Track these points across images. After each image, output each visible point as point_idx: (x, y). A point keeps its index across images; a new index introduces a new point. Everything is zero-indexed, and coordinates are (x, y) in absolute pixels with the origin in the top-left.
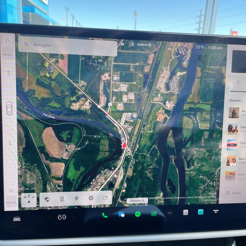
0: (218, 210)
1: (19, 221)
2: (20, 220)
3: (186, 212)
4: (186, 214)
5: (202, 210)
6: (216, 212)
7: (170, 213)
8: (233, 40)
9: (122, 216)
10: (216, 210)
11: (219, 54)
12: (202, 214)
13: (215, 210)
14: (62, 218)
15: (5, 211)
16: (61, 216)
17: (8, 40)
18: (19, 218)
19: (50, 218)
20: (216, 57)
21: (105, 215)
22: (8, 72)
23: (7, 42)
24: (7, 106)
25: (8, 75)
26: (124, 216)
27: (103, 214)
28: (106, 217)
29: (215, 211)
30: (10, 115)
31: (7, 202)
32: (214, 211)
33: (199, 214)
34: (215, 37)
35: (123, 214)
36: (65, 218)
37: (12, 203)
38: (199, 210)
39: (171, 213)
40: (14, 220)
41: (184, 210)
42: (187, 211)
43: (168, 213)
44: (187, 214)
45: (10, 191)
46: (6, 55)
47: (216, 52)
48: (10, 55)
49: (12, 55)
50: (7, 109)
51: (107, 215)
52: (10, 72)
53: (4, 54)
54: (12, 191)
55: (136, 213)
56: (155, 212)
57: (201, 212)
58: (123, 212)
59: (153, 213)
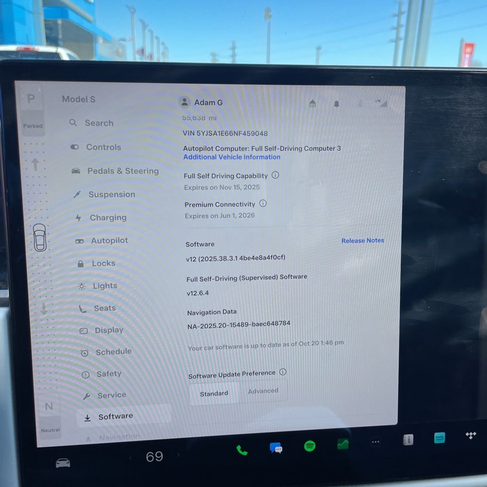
0: (475, 434)
1: (67, 467)
2: (69, 465)
3: (409, 439)
4: (409, 442)
5: (443, 434)
6: (471, 438)
7: (376, 442)
9: (276, 451)
10: (471, 434)
11: (474, 109)
12: (443, 441)
13: (469, 433)
14: (155, 458)
15: (38, 446)
16: (153, 454)
17: (31, 95)
18: (68, 461)
19: (130, 458)
20: (468, 115)
21: (242, 450)
22: (35, 161)
23: (31, 99)
24: (34, 232)
25: (36, 169)
26: (282, 450)
27: (239, 448)
28: (245, 453)
29: (469, 436)
30: (41, 251)
31: (42, 430)
32: (467, 434)
33: (436, 441)
34: (464, 74)
35: (279, 446)
36: (160, 458)
37: (52, 430)
38: (436, 434)
39: (378, 442)
40: (57, 466)
42: (412, 436)
43: (373, 442)
44: (412, 443)
45: (48, 407)
46: (29, 127)
47: (468, 105)
48: (37, 126)
49: (42, 125)
50: (35, 241)
51: (246, 451)
52: (38, 162)
53: (25, 125)
54: (51, 406)
55: (307, 444)
56: (346, 441)
57: (439, 437)
58: (279, 443)
59: (341, 443)
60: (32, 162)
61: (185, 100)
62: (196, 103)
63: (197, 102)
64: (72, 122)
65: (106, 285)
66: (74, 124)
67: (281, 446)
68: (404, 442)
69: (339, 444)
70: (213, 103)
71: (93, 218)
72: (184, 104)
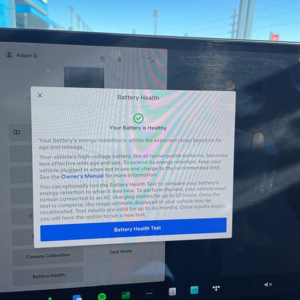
0: (219, 287)
3: (173, 291)
4: (173, 293)
5: (197, 287)
6: (216, 290)
7: (149, 293)
8: (234, 46)
10: (216, 287)
11: (214, 66)
12: (197, 292)
13: (215, 286)
20: (210, 70)
27: (50, 299)
29: (215, 288)
32: (214, 287)
33: (192, 293)
34: (207, 42)
38: (192, 288)
39: (151, 293)
41: (170, 289)
42: (175, 289)
43: (147, 294)
44: (175, 294)
47: (210, 63)
55: (100, 296)
56: (128, 293)
57: (194, 290)
59: (124, 295)
61: (9, 53)
62: (17, 56)
63: (18, 55)
68: (169, 293)
69: (123, 296)
70: (30, 56)
72: (9, 56)
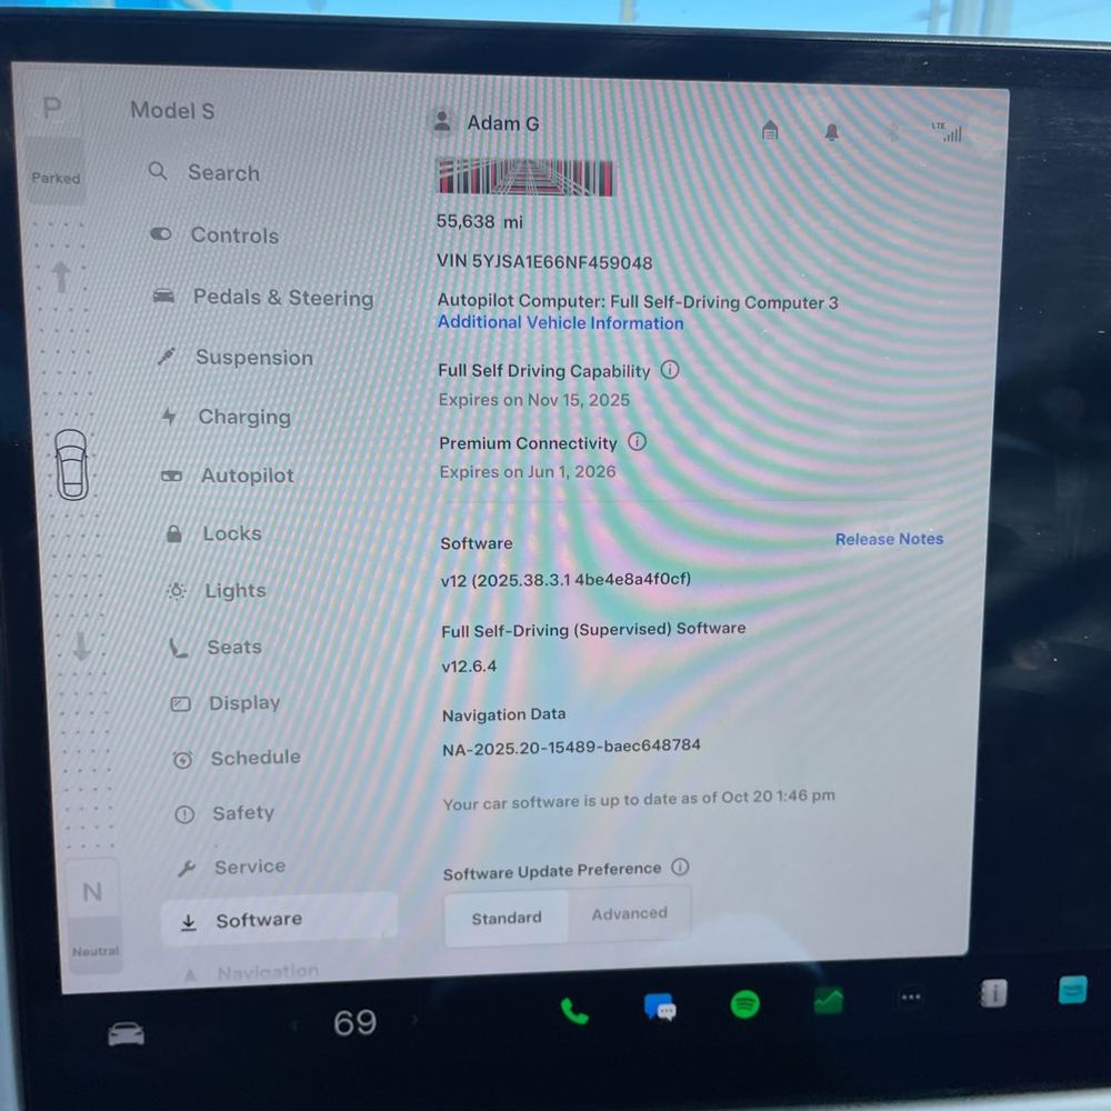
1: (137, 1044)
2: (140, 1040)
3: (996, 993)
4: (996, 999)
5: (1082, 981)
7: (911, 997)
9: (661, 1015)
12: (1081, 998)
14: (356, 1025)
15: (65, 991)
16: (350, 1014)
17: (52, 99)
18: (139, 1029)
19: (294, 1026)
21: (576, 1010)
22: (61, 270)
23: (53, 109)
24: (57, 451)
25: (62, 288)
26: (674, 1013)
27: (566, 1005)
28: (582, 1019)
30: (74, 498)
31: (75, 950)
33: (1064, 999)
35: (665, 1002)
36: (370, 1027)
37: (100, 951)
38: (1065, 981)
39: (918, 997)
40: (113, 1041)
41: (985, 983)
42: (1002, 984)
43: (904, 997)
44: (1002, 1001)
45: (89, 894)
46: (46, 179)
48: (67, 180)
49: (78, 177)
50: (61, 473)
51: (586, 1013)
52: (69, 271)
53: (35, 176)
54: (96, 892)
55: (738, 1000)
56: (837, 995)
57: (1073, 989)
58: (668, 996)
59: (823, 999)
60: (54, 271)
61: (442, 116)
62: (471, 125)
63: (473, 122)
64: (156, 169)
65: (238, 589)
66: (161, 174)
67: (674, 1002)
68: (983, 998)
69: (818, 1002)
70: (515, 124)
71: (206, 416)
72: (442, 127)
